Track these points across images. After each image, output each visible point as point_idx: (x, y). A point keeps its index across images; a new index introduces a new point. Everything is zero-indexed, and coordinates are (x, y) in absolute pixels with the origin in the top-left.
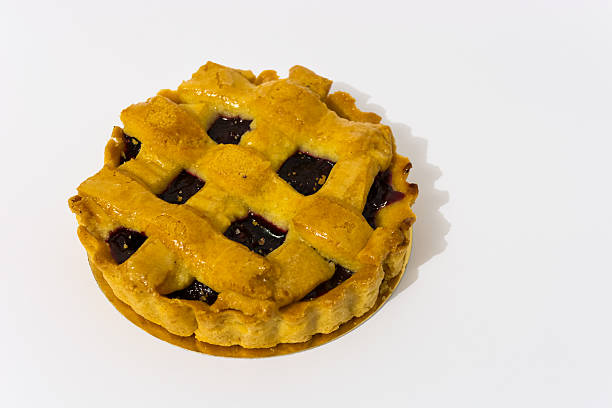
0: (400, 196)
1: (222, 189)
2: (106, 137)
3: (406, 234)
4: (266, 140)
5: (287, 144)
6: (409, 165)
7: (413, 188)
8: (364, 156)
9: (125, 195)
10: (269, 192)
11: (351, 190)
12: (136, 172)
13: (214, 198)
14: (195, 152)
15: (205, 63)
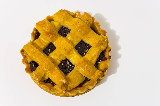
0: (106, 59)
1: (60, 52)
2: (32, 30)
3: (104, 73)
4: (73, 38)
5: (79, 39)
6: (110, 50)
7: (110, 57)
8: (98, 48)
9: (34, 53)
10: (71, 54)
11: (93, 58)
12: (38, 44)
13: (57, 54)
14: (54, 39)
15: (60, 10)
